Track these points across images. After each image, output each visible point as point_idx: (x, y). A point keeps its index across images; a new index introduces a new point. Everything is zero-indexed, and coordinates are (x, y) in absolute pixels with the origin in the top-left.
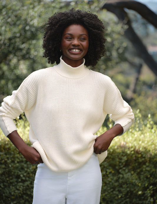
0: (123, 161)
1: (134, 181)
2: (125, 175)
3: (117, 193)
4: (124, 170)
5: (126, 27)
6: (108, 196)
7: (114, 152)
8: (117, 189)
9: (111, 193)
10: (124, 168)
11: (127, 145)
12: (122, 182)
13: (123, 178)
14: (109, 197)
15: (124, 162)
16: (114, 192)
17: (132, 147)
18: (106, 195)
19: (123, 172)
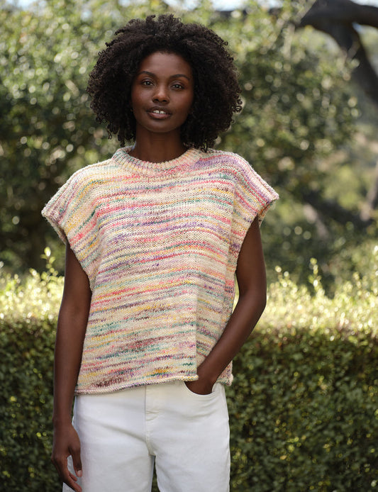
0: (344, 362)
1: (369, 407)
2: (348, 395)
3: (332, 434)
4: (348, 383)
5: (355, 63)
6: (311, 440)
7: (324, 343)
8: (331, 426)
9: (319, 435)
10: (347, 379)
11: (353, 326)
12: (343, 409)
13: (345, 399)
14: (314, 444)
15: (346, 364)
16: (326, 432)
17: (363, 331)
18: (307, 439)
19: (345, 387)
